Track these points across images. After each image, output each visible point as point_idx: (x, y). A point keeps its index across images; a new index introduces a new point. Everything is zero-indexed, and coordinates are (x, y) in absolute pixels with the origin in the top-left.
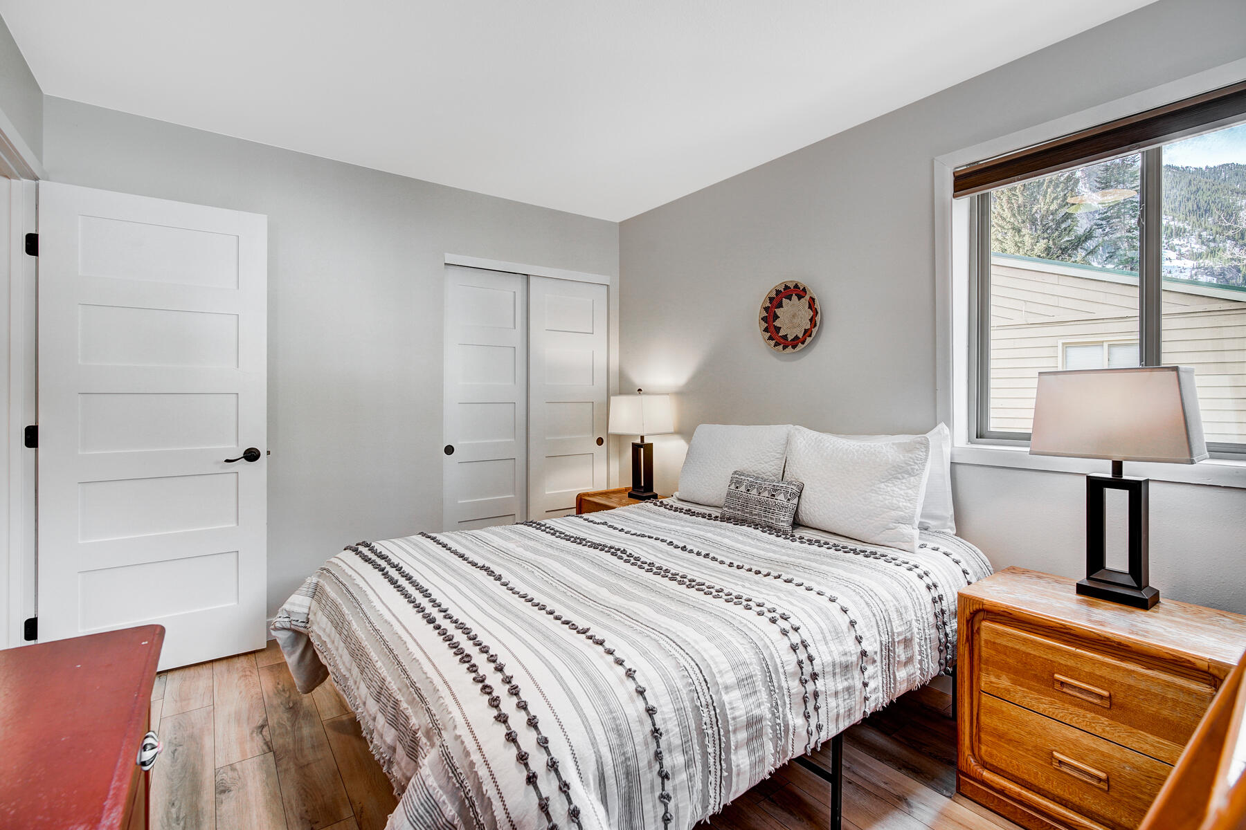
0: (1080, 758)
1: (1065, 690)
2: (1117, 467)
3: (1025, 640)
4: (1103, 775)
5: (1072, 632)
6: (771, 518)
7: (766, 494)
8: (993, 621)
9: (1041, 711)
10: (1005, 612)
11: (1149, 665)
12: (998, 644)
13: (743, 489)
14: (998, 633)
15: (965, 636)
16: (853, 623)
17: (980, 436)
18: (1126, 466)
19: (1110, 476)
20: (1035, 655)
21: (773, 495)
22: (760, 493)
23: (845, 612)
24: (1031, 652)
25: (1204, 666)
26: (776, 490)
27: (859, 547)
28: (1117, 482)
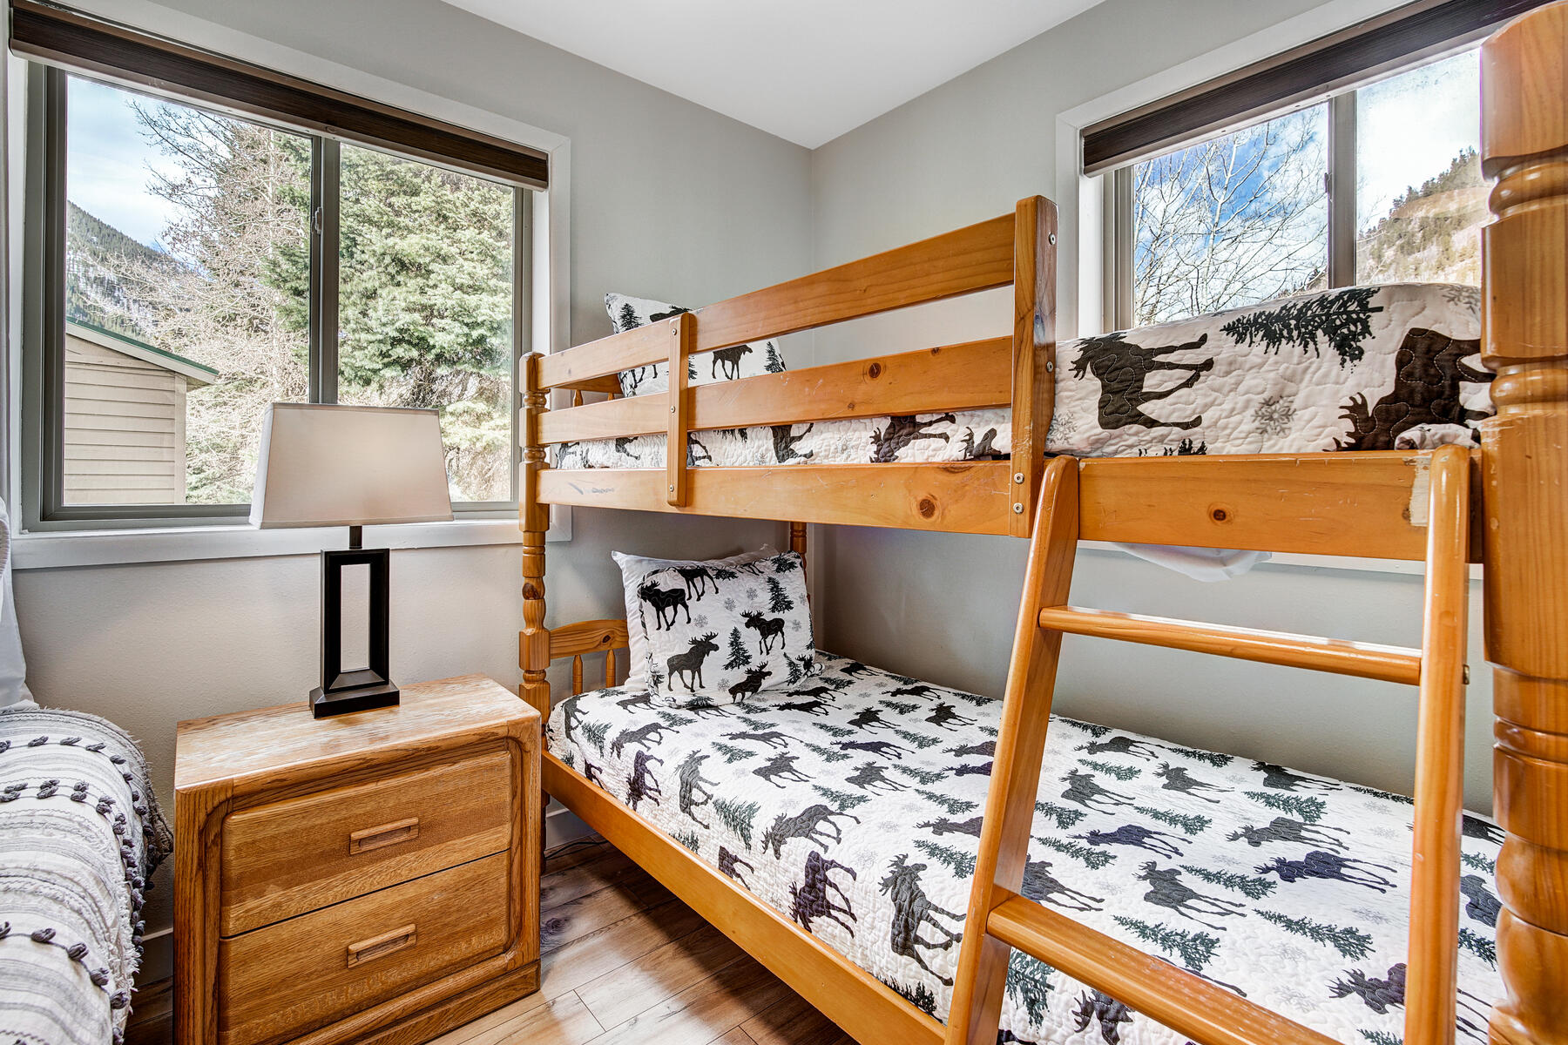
0: (386, 927)
1: (364, 848)
2: (356, 534)
3: (306, 812)
4: (411, 928)
5: (373, 763)
8: (244, 808)
9: (331, 901)
10: (274, 781)
11: (453, 759)
12: (260, 841)
14: (259, 822)
15: (195, 862)
16: (77, 955)
17: (45, 516)
18: (367, 532)
19: (347, 548)
20: (322, 824)
23: (46, 942)
24: (317, 823)
25: (502, 732)
28: (356, 555)
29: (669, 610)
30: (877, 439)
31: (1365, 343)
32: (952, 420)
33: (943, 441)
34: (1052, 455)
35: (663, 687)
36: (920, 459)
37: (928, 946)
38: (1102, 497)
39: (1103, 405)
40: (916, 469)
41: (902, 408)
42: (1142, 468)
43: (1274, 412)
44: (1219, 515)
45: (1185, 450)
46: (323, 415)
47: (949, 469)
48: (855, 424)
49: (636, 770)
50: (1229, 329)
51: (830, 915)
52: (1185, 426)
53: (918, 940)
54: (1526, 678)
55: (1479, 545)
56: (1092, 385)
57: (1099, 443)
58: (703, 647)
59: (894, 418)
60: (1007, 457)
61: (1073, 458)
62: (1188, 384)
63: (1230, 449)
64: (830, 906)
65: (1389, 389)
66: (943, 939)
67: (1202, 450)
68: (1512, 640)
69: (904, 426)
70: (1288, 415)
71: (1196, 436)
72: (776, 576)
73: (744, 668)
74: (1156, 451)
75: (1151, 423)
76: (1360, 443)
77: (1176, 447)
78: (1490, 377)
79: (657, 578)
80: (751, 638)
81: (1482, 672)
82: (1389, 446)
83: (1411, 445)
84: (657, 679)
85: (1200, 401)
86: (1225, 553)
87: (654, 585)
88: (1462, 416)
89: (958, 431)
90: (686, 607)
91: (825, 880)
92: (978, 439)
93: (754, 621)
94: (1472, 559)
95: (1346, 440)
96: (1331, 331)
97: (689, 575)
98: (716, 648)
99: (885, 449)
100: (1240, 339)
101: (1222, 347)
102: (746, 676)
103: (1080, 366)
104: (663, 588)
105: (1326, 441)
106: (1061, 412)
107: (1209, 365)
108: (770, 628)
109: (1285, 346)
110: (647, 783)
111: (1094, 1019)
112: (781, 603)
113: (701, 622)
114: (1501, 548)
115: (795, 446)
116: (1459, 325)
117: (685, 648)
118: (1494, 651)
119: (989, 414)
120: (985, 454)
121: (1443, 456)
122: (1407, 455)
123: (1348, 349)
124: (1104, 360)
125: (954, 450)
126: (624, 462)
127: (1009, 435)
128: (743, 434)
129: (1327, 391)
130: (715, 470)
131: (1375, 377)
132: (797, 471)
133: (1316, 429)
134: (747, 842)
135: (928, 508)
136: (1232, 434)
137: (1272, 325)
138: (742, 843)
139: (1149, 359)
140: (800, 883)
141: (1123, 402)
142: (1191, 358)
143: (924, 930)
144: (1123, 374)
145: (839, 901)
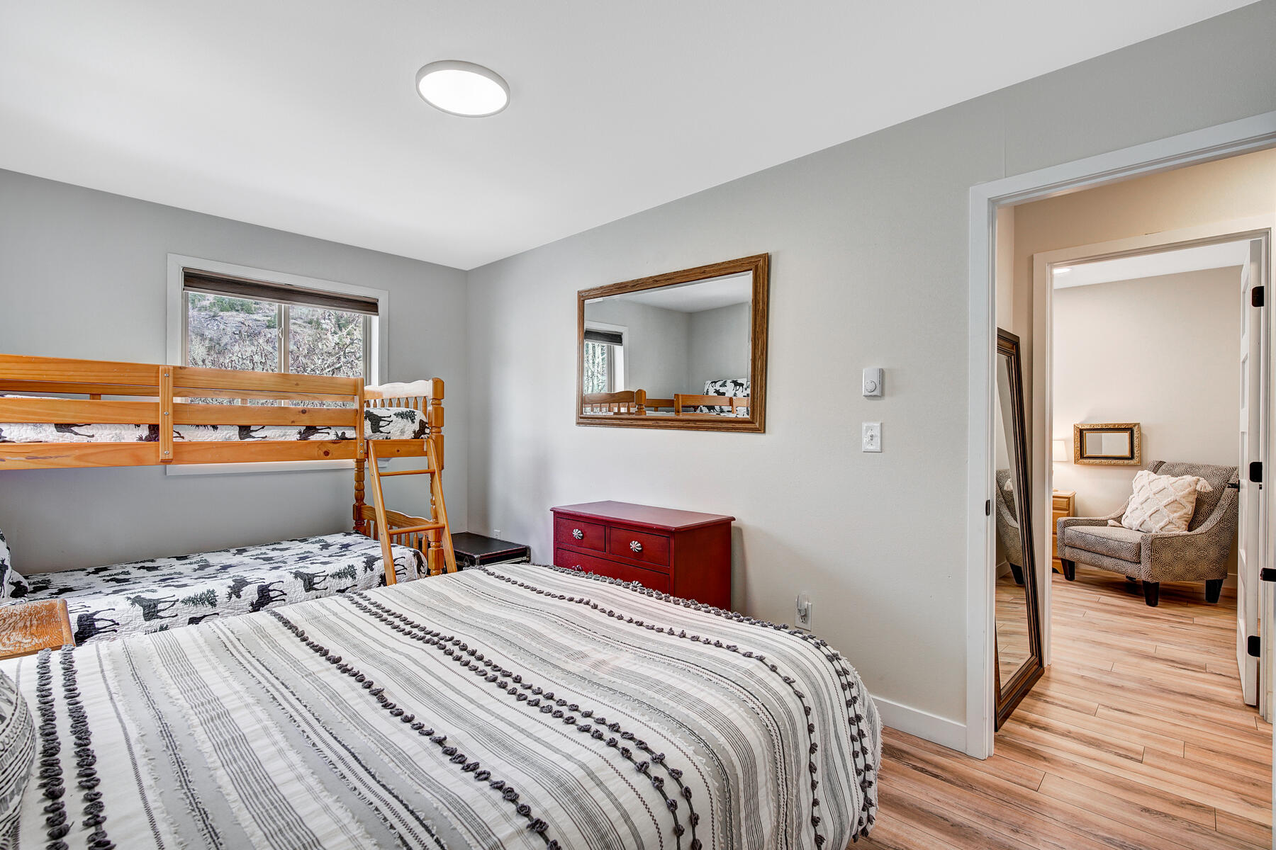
30: (300, 433)
31: (415, 421)
32: (330, 429)
33: (327, 435)
36: (319, 440)
37: (318, 583)
39: (372, 428)
40: (322, 443)
41: (313, 424)
42: (379, 442)
43: (402, 432)
44: (398, 451)
45: (387, 438)
47: (334, 442)
50: (395, 414)
51: (273, 601)
52: (387, 433)
56: (369, 424)
57: (371, 436)
59: (307, 427)
60: (355, 439)
61: (368, 438)
62: (388, 425)
63: (394, 438)
64: (272, 598)
65: (418, 429)
67: (389, 439)
69: (311, 429)
70: (404, 432)
71: (389, 435)
74: (381, 438)
75: (382, 432)
76: (415, 438)
77: (385, 437)
82: (419, 438)
83: (422, 438)
85: (390, 429)
89: (332, 432)
91: (269, 591)
92: (340, 435)
95: (413, 437)
96: (410, 418)
99: (303, 436)
100: (397, 417)
101: (394, 418)
105: (410, 437)
106: (363, 429)
107: (392, 421)
109: (404, 420)
111: (368, 569)
115: (252, 434)
116: (427, 420)
119: (343, 428)
120: (343, 438)
121: (431, 440)
122: (421, 440)
123: (412, 421)
124: (371, 418)
125: (332, 437)
126: (67, 438)
127: (350, 434)
128: (215, 427)
129: (410, 428)
130: (191, 444)
131: (416, 427)
132: (249, 444)
133: (409, 435)
134: (213, 604)
135: (327, 453)
136: (395, 436)
137: (401, 415)
138: (210, 606)
139: (381, 418)
140: (256, 597)
141: (376, 428)
142: (389, 419)
143: (316, 580)
144: (376, 421)
145: (277, 593)
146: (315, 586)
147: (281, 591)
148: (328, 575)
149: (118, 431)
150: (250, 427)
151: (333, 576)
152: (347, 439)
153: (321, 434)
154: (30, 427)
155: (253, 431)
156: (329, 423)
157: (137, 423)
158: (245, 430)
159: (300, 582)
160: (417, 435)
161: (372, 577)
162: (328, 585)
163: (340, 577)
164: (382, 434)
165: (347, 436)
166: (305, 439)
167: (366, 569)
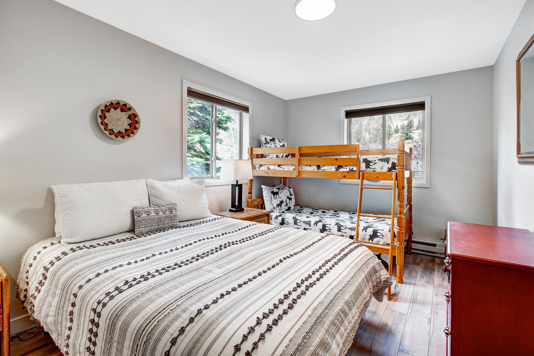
2: (237, 182)
6: (174, 223)
7: (168, 212)
13: (153, 214)
18: (239, 181)
21: (171, 212)
22: (164, 213)
26: (171, 209)
27: (198, 221)
28: (237, 185)
29: (276, 195)
30: (336, 168)
31: (389, 162)
32: (347, 166)
33: (346, 169)
34: (361, 171)
35: (275, 210)
36: (343, 171)
37: (343, 230)
38: (365, 175)
39: (366, 166)
40: (343, 172)
41: (340, 164)
42: (369, 173)
43: (382, 168)
44: (377, 177)
45: (374, 171)
46: (241, 161)
47: (347, 172)
48: (333, 166)
49: (282, 220)
50: (378, 160)
52: (374, 169)
53: (341, 229)
54: (399, 189)
55: (397, 180)
56: (364, 164)
57: (365, 170)
58: (282, 202)
59: (338, 165)
60: (356, 171)
61: (363, 171)
62: (374, 165)
63: (378, 171)
64: (326, 230)
65: (391, 167)
66: (345, 228)
67: (375, 171)
68: (398, 187)
69: (340, 167)
70: (383, 168)
72: (289, 189)
73: (287, 206)
74: (371, 171)
75: (371, 168)
77: (373, 171)
78: (398, 166)
79: (274, 190)
80: (288, 200)
81: (397, 189)
82: (391, 171)
83: (392, 171)
84: (274, 208)
85: (375, 166)
86: (377, 181)
87: (273, 191)
88: (396, 169)
89: (348, 168)
90: (279, 195)
91: (326, 227)
92: (351, 169)
93: (288, 198)
94: (396, 180)
95: (388, 171)
96: (387, 161)
97: (279, 189)
98: (284, 202)
99: (337, 169)
100: (379, 161)
101: (377, 161)
102: (288, 208)
103: (363, 162)
104: (275, 191)
106: (361, 166)
107: (376, 163)
108: (290, 199)
109: (383, 162)
110: (285, 222)
112: (291, 195)
113: (281, 198)
114: (398, 180)
115: (321, 168)
116: (396, 162)
117: (279, 203)
118: (397, 188)
119: (352, 166)
120: (352, 170)
121: (394, 173)
122: (392, 172)
123: (388, 163)
124: (365, 161)
125: (348, 170)
126: (280, 169)
127: (355, 169)
128: (310, 166)
129: (386, 166)
130: (304, 171)
131: (390, 165)
132: (320, 171)
133: (385, 170)
134: (310, 225)
135: (344, 177)
136: (378, 170)
137: (382, 160)
138: (309, 226)
139: (370, 162)
140: (321, 228)
141: (368, 166)
142: (375, 162)
143: (342, 228)
144: (368, 163)
145: (328, 229)
146: (341, 230)
147: (330, 228)
148: (347, 228)
149: (289, 167)
150: (320, 166)
151: (349, 229)
152: (353, 171)
153: (343, 169)
154: (273, 166)
155: (321, 167)
156: (346, 164)
157: (293, 164)
158: (319, 167)
159: (336, 227)
160: (390, 170)
161: (365, 235)
162: (346, 232)
163: (351, 230)
164: (371, 169)
165: (353, 169)
166: (338, 170)
167: (363, 230)
